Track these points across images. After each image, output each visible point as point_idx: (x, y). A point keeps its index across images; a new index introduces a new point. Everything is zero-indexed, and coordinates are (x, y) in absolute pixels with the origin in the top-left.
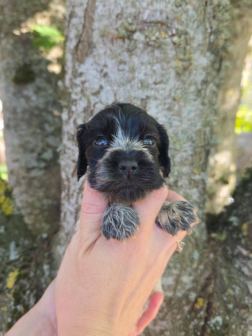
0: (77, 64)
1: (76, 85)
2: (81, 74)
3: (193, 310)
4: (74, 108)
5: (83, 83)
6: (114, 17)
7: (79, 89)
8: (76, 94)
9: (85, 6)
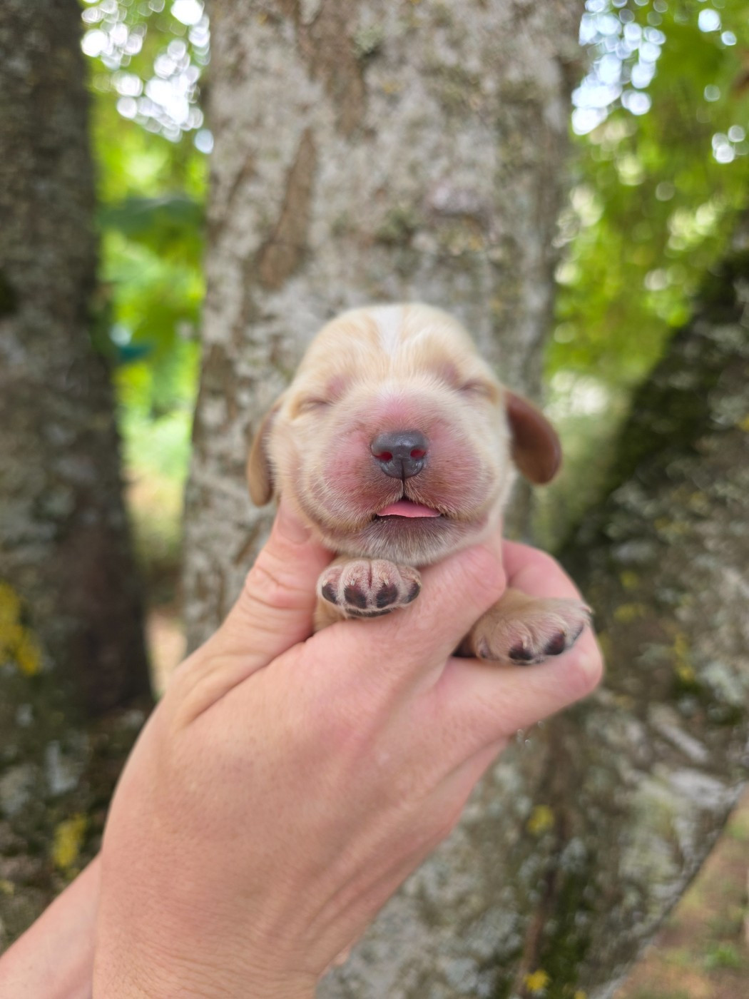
0: (257, 294)
1: (253, 343)
2: (270, 318)
3: (528, 837)
4: (244, 398)
5: (276, 338)
6: (365, 194)
7: (262, 353)
8: (254, 363)
9: (287, 159)
